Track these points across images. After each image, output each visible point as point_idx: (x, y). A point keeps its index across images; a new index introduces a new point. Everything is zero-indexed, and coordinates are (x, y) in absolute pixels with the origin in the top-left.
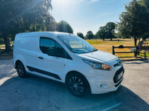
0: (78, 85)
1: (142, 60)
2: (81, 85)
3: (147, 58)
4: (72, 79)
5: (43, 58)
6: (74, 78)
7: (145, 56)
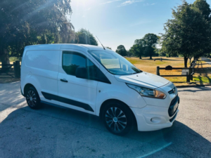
0: (119, 119)
1: (197, 86)
2: (123, 120)
3: (204, 84)
4: (110, 111)
5: (67, 81)
6: (114, 109)
7: (201, 82)
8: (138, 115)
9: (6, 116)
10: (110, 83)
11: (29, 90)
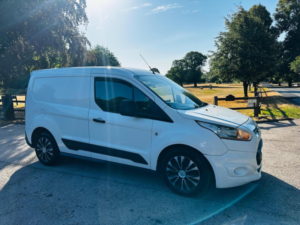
0: (187, 174)
1: (269, 122)
2: (195, 173)
3: (277, 118)
4: (174, 162)
5: (104, 122)
6: (179, 159)
7: (272, 115)
8: (217, 165)
9: (8, 179)
10: (171, 121)
11: (41, 138)
